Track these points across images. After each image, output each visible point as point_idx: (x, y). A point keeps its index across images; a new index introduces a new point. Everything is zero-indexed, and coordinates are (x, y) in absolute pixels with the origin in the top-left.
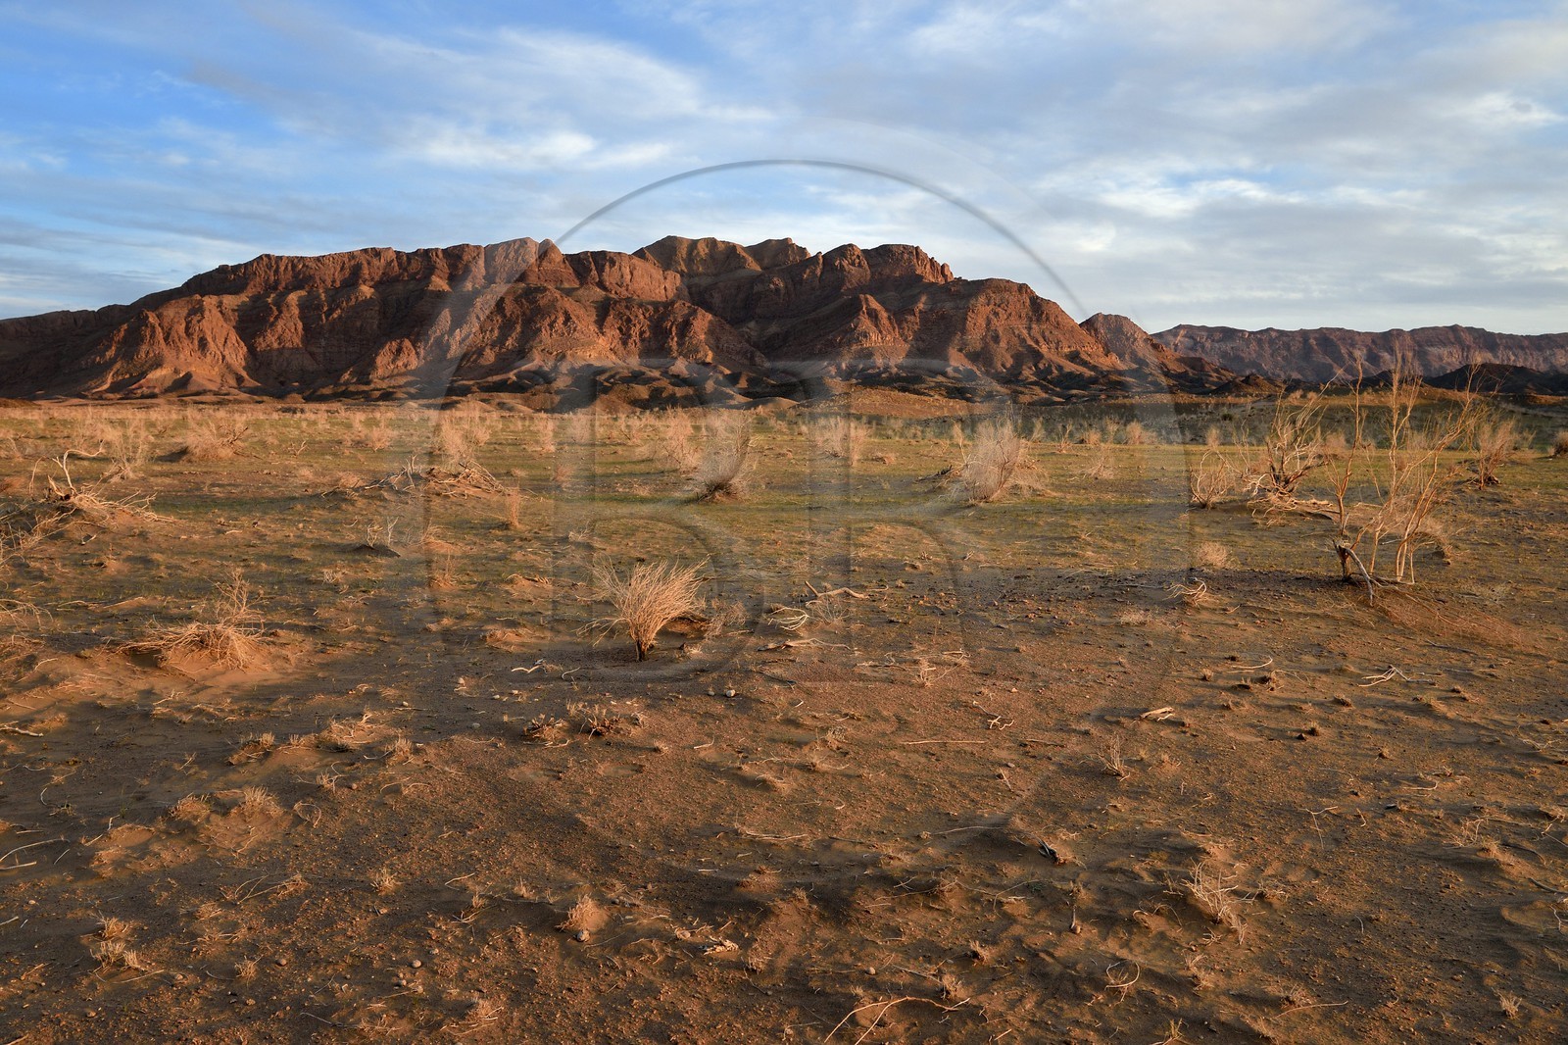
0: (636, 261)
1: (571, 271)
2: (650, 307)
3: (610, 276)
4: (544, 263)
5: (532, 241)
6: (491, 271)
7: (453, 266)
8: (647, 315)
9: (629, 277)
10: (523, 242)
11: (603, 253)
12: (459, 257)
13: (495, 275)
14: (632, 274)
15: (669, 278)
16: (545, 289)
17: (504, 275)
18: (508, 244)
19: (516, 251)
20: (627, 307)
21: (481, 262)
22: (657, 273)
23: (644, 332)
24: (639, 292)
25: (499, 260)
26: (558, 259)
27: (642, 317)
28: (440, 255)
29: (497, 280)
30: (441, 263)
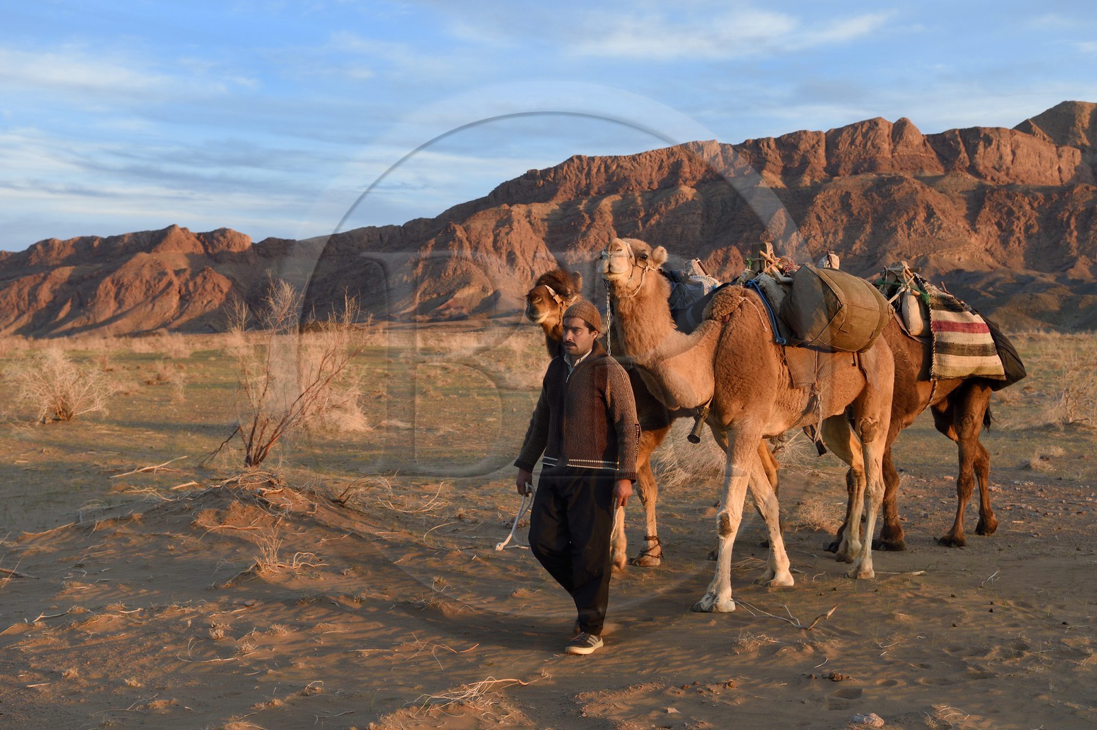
0: (1020, 136)
1: (934, 155)
2: (1040, 195)
3: (985, 158)
4: (899, 148)
5: (884, 121)
6: (834, 161)
7: (787, 158)
8: (1036, 205)
9: (1010, 158)
10: (873, 124)
11: (975, 131)
12: (795, 147)
13: (838, 166)
14: (1014, 153)
15: (1065, 155)
16: (902, 179)
17: (850, 165)
18: (854, 127)
19: (865, 135)
20: (1008, 196)
21: (822, 151)
22: (1048, 151)
23: (1032, 226)
24: (1023, 176)
25: (843, 147)
26: (917, 141)
27: (1027, 207)
28: (773, 145)
29: (841, 171)
30: (773, 155)
